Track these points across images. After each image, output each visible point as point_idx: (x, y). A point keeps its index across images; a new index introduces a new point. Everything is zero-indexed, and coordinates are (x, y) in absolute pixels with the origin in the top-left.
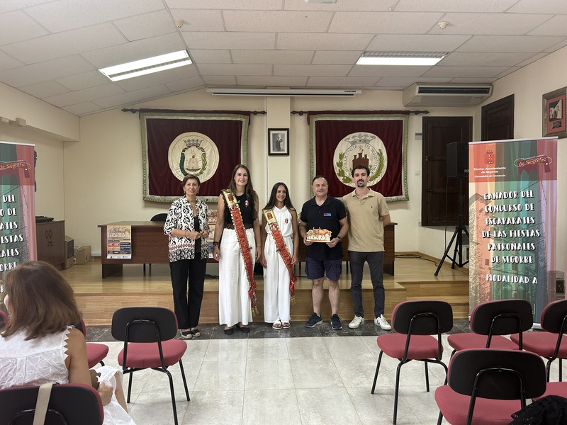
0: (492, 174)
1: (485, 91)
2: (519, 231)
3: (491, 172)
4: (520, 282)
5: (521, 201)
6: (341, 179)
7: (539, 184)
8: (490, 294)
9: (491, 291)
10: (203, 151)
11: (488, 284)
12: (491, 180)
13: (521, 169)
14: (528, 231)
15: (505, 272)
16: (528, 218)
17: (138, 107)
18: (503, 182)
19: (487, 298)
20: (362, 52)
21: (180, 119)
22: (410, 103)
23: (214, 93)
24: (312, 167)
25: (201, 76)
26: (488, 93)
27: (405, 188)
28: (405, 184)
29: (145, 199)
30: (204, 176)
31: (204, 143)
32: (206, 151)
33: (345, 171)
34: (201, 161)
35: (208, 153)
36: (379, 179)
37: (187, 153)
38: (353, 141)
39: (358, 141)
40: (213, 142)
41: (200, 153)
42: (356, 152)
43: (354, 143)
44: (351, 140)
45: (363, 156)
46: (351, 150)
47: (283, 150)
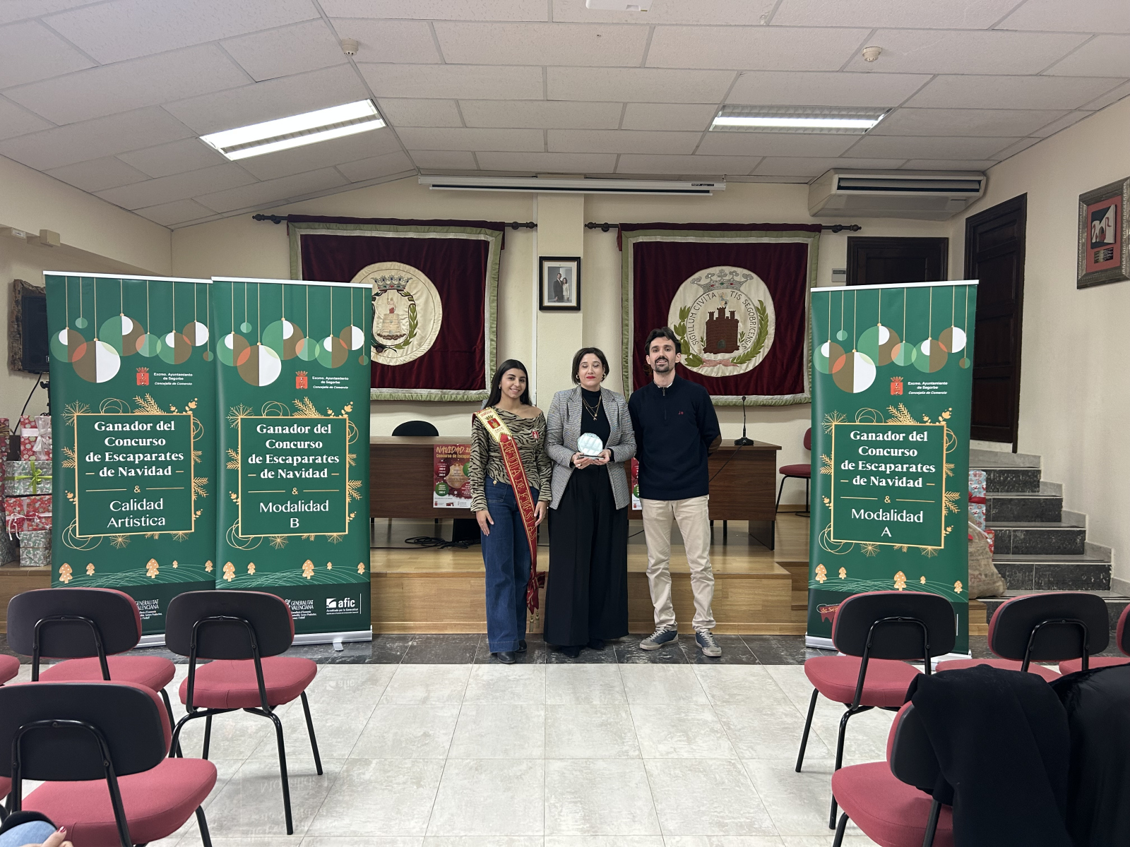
6: (682, 359)
10: (411, 299)
17: (283, 211)
20: (717, 106)
21: (366, 235)
22: (822, 209)
23: (434, 186)
24: (625, 335)
25: (406, 152)
26: (977, 190)
27: (810, 378)
28: (809, 371)
30: (412, 349)
31: (412, 283)
32: (417, 300)
33: (691, 343)
34: (407, 319)
35: (421, 304)
36: (758, 360)
37: (380, 302)
38: (707, 284)
39: (717, 284)
40: (430, 282)
41: (406, 303)
42: (714, 306)
43: (709, 288)
44: (704, 282)
45: (728, 314)
46: (704, 301)
47: (569, 300)
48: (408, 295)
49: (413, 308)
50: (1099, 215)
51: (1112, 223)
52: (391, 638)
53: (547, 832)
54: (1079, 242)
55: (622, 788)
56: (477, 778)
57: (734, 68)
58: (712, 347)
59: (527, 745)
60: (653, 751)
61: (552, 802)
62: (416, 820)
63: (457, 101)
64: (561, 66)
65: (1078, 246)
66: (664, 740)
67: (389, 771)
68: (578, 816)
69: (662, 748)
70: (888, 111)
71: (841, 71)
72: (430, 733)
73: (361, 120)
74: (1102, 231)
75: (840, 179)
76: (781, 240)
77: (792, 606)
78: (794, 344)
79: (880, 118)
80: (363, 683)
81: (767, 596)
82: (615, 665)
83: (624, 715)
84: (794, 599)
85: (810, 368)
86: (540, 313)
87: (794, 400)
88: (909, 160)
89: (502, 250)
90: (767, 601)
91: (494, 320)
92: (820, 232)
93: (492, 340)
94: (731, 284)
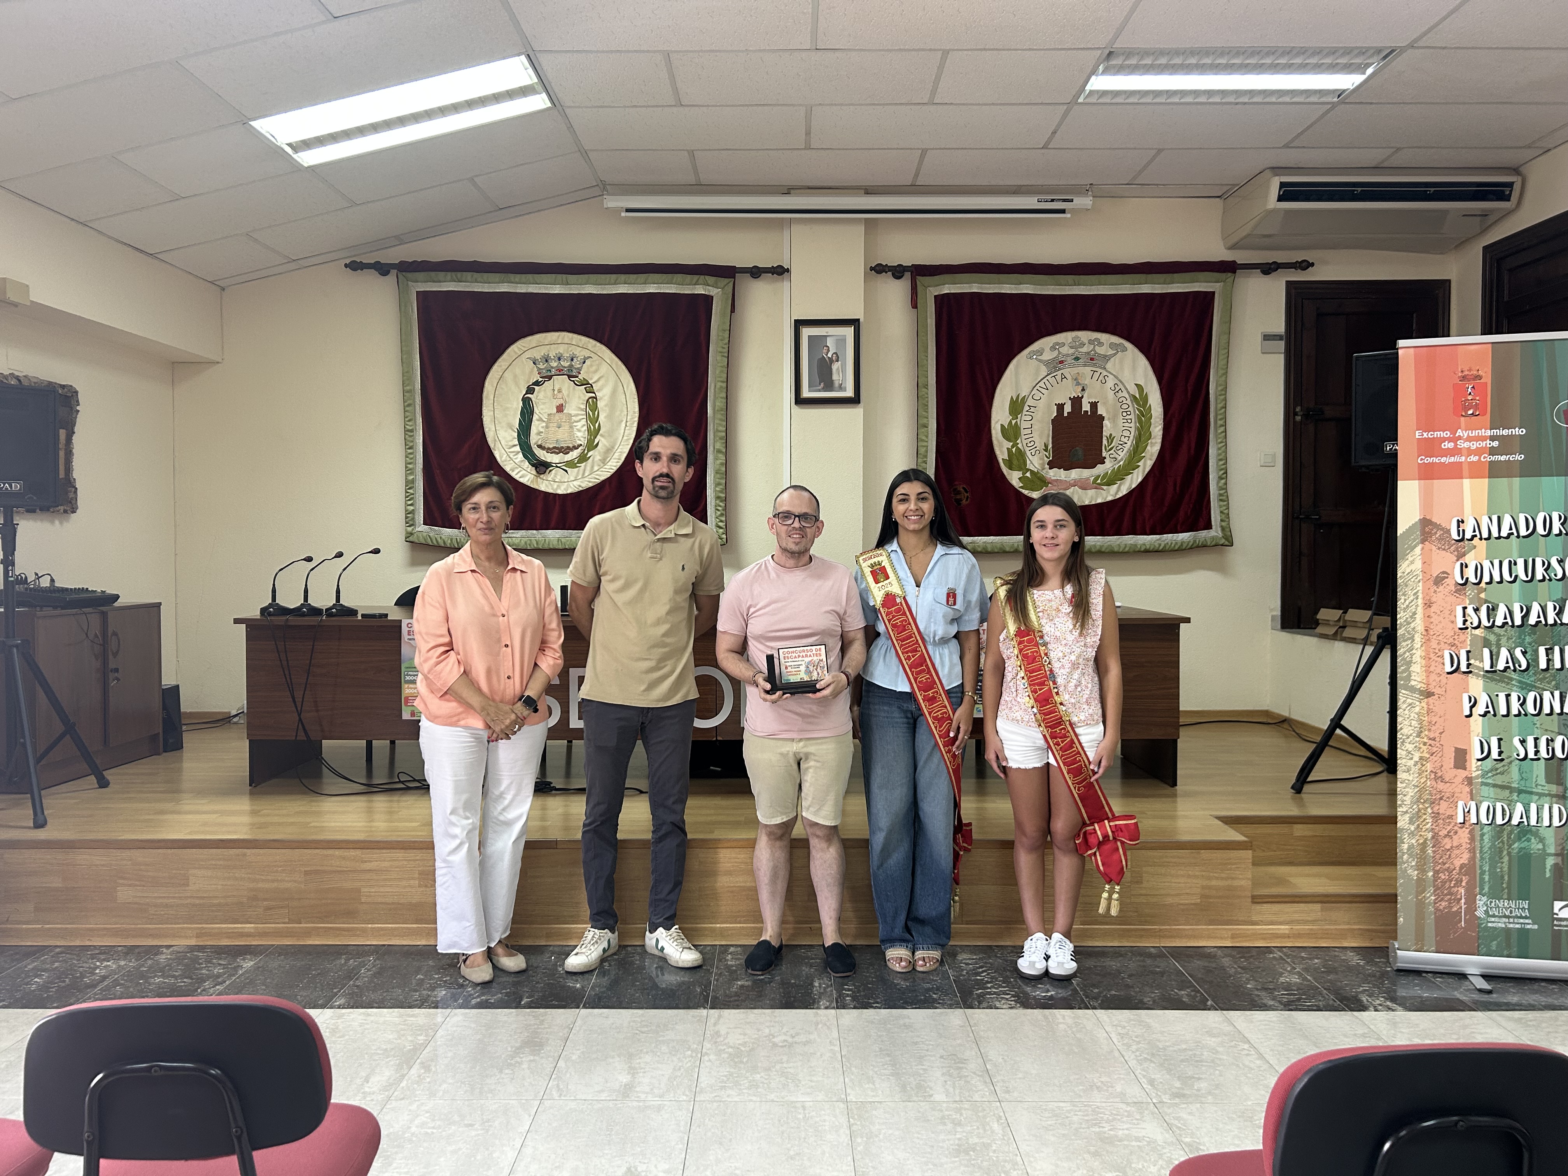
0: (1478, 452)
1: (1499, 192)
3: (1474, 445)
6: (1014, 478)
8: (1468, 869)
9: (1472, 859)
10: (589, 388)
11: (1464, 836)
12: (1475, 472)
15: (1520, 792)
17: (393, 256)
18: (1516, 481)
19: (1459, 882)
21: (518, 291)
22: (1248, 235)
23: (628, 210)
24: (923, 441)
25: (584, 154)
26: (1507, 198)
27: (1220, 506)
28: (1220, 495)
29: (411, 539)
30: (592, 467)
32: (599, 390)
33: (1028, 453)
34: (584, 422)
35: (606, 398)
36: (1135, 479)
37: (541, 395)
38: (1053, 360)
39: (1070, 360)
40: (620, 363)
41: (582, 395)
42: (1064, 394)
43: (1056, 365)
44: (1048, 356)
45: (1086, 407)
46: (1049, 386)
47: (841, 388)
48: (585, 383)
49: (592, 404)
58: (1061, 459)
63: (667, 57)
70: (1387, 55)
75: (1282, 185)
76: (1172, 288)
77: (1253, 897)
78: (1192, 451)
79: (1370, 71)
80: (518, 1051)
81: (1209, 878)
82: (959, 1012)
83: (995, 1126)
84: (1256, 883)
85: (1221, 489)
86: (798, 411)
87: (1195, 541)
88: (1398, 149)
89: (733, 310)
90: (1210, 888)
91: (721, 420)
92: (1235, 272)
93: (719, 451)
94: (1092, 359)
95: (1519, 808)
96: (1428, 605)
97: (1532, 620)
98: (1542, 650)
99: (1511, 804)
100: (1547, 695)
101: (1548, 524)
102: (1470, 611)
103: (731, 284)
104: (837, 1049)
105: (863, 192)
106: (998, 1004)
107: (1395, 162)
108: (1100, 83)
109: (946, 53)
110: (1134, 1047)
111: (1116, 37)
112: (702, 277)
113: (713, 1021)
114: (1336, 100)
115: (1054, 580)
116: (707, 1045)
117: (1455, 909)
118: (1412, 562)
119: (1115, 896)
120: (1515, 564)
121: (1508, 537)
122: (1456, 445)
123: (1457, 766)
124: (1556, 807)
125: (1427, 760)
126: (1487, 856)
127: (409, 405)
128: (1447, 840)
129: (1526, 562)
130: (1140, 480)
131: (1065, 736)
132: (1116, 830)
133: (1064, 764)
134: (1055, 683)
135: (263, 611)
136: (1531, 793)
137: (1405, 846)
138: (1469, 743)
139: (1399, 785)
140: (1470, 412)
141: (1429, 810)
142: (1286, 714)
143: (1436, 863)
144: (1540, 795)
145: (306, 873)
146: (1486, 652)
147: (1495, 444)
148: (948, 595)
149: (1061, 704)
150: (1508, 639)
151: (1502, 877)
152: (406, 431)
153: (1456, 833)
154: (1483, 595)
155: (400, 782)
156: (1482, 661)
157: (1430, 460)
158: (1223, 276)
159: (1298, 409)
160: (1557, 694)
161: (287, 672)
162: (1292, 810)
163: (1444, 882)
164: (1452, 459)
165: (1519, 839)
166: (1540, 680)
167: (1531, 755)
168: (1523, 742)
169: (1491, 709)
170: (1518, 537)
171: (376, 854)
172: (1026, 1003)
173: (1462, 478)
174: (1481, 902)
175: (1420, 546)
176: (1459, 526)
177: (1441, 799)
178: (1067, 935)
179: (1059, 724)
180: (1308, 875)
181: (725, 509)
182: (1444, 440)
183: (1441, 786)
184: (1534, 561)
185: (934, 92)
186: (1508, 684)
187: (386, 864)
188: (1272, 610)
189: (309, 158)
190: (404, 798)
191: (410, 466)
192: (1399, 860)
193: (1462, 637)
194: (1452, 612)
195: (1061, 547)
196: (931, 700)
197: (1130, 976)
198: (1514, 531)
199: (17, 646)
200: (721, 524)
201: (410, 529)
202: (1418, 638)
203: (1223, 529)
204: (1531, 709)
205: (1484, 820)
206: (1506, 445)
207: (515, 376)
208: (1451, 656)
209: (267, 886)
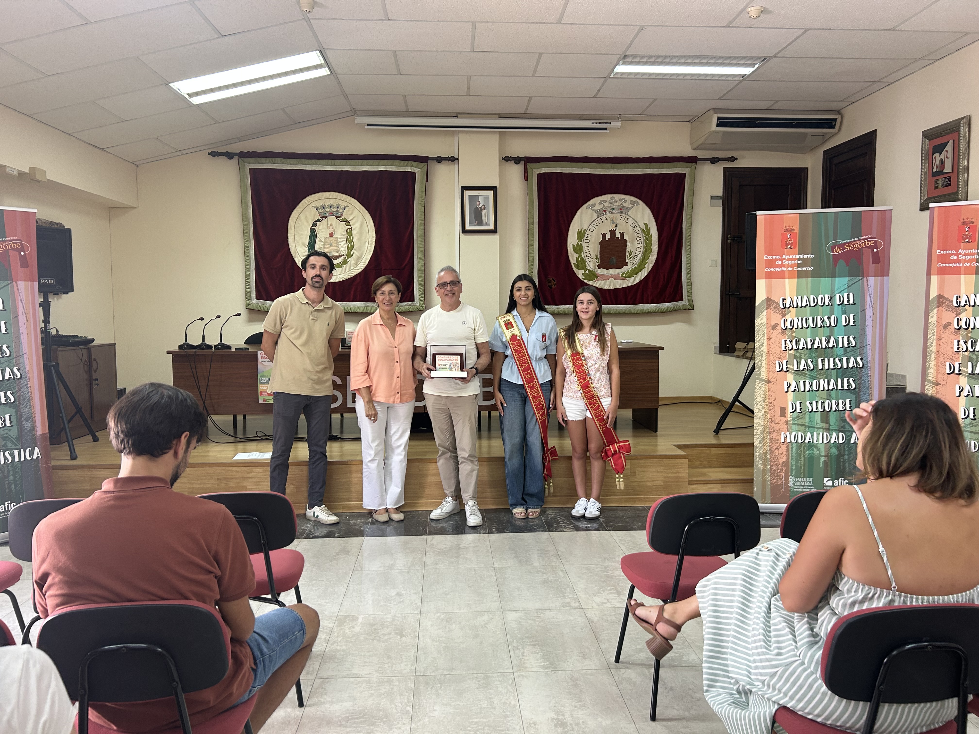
0: (792, 266)
1: (829, 124)
2: (832, 360)
3: (791, 263)
4: (832, 441)
5: (836, 312)
6: (580, 274)
7: (863, 284)
8: (786, 464)
9: (788, 459)
10: (348, 224)
11: (784, 448)
12: (791, 275)
13: (836, 258)
14: (845, 359)
15: (809, 427)
16: (846, 338)
17: (236, 149)
18: (809, 279)
19: (782, 470)
20: (619, 56)
21: (307, 169)
22: (702, 144)
23: (368, 125)
24: (531, 253)
25: (346, 96)
26: (833, 127)
27: (688, 289)
28: (688, 282)
29: (249, 307)
30: (350, 267)
31: (349, 211)
32: (353, 225)
33: (587, 260)
34: (345, 242)
35: (357, 229)
36: (643, 274)
37: (321, 227)
38: (600, 210)
39: (609, 210)
40: (365, 209)
41: (343, 227)
42: (606, 228)
43: (602, 212)
44: (597, 207)
45: (618, 235)
46: (598, 224)
47: (487, 224)
48: (345, 220)
49: (349, 232)
50: (939, 149)
51: (950, 155)
52: (352, 516)
53: (515, 669)
54: (921, 172)
55: (570, 632)
56: (449, 628)
57: (637, 24)
58: (605, 263)
59: (485, 600)
60: (590, 602)
61: (515, 645)
62: (405, 663)
63: (395, 52)
64: (490, 22)
65: (921, 175)
66: (599, 592)
67: (375, 625)
68: (539, 656)
69: (597, 599)
70: (763, 60)
71: (728, 26)
72: (403, 592)
73: (308, 69)
74: (942, 162)
75: (719, 118)
76: (664, 171)
77: (689, 481)
78: (673, 259)
79: (757, 66)
80: (337, 554)
81: (668, 473)
82: (546, 533)
83: (561, 574)
84: (690, 475)
85: (688, 279)
86: (462, 236)
87: (674, 307)
88: (777, 101)
89: (427, 180)
90: (668, 477)
91: (422, 241)
92: (696, 163)
93: (420, 259)
94: (621, 209)
95: (809, 435)
96: (769, 339)
97: (816, 346)
98: (820, 360)
99: (805, 433)
100: (822, 381)
101: (823, 300)
102: (788, 342)
103: (426, 167)
104: (489, 548)
105: (498, 116)
106: (565, 530)
107: (776, 107)
108: (621, 69)
109: (541, 55)
110: (626, 545)
111: (627, 49)
112: (410, 162)
113: (430, 540)
114: (741, 79)
115: (587, 329)
116: (428, 549)
117: (779, 483)
118: (762, 319)
119: (621, 480)
120: (808, 319)
121: (805, 307)
122: (782, 262)
123: (781, 416)
124: (825, 434)
125: (767, 413)
126: (794, 457)
127: (246, 233)
128: (776, 451)
129: (813, 318)
130: (646, 274)
131: (595, 403)
132: (620, 448)
133: (595, 417)
134: (590, 378)
135: (181, 347)
136: (814, 427)
137: (758, 454)
138: (787, 404)
139: (755, 425)
140: (789, 247)
141: (769, 437)
142: (720, 398)
143: (771, 462)
144: (818, 428)
145: (218, 479)
146: (795, 361)
147: (800, 262)
148: (543, 337)
149: (594, 388)
150: (805, 355)
151: (801, 467)
152: (245, 247)
153: (780, 447)
154: (794, 334)
155: (258, 436)
156: (793, 366)
157: (770, 270)
158: (690, 164)
159: (729, 236)
160: (826, 380)
161: (196, 379)
162: (714, 442)
163: (775, 471)
164: (781, 269)
165: (809, 449)
166: (819, 374)
167: (814, 410)
168: (811, 403)
169: (797, 388)
170: (810, 306)
171: (254, 469)
172: (578, 529)
173: (785, 278)
174: (791, 479)
175: (766, 311)
176: (783, 301)
177: (774, 431)
178: (598, 499)
179: (593, 397)
180: (717, 472)
181: (424, 290)
182: (777, 260)
183: (774, 425)
184: (817, 318)
185: (535, 71)
186: (804, 376)
187: (260, 474)
188: (714, 343)
189: (196, 101)
190: (260, 444)
191: (248, 267)
192: (755, 461)
193: (784, 354)
194: (780, 343)
195: (590, 313)
196: (532, 388)
197: (628, 518)
198: (808, 304)
199: (53, 366)
200: (422, 299)
201: (248, 302)
202: (764, 355)
203: (689, 300)
204: (815, 388)
205: (793, 441)
206: (805, 263)
207: (306, 217)
208: (779, 363)
209: (198, 486)
